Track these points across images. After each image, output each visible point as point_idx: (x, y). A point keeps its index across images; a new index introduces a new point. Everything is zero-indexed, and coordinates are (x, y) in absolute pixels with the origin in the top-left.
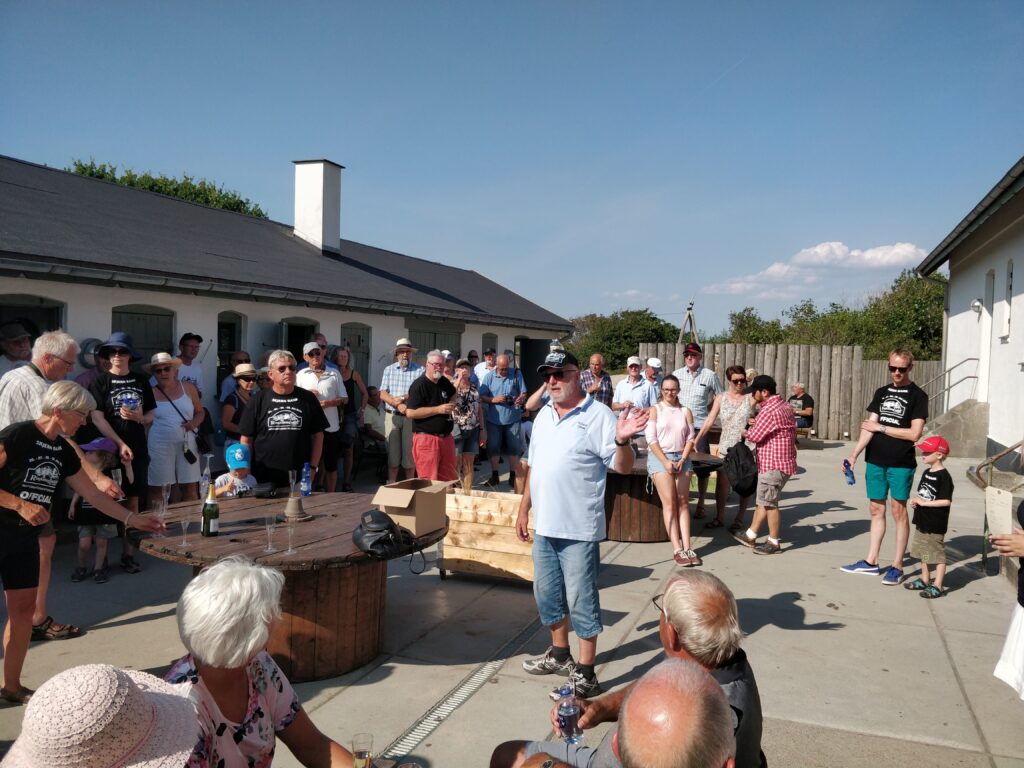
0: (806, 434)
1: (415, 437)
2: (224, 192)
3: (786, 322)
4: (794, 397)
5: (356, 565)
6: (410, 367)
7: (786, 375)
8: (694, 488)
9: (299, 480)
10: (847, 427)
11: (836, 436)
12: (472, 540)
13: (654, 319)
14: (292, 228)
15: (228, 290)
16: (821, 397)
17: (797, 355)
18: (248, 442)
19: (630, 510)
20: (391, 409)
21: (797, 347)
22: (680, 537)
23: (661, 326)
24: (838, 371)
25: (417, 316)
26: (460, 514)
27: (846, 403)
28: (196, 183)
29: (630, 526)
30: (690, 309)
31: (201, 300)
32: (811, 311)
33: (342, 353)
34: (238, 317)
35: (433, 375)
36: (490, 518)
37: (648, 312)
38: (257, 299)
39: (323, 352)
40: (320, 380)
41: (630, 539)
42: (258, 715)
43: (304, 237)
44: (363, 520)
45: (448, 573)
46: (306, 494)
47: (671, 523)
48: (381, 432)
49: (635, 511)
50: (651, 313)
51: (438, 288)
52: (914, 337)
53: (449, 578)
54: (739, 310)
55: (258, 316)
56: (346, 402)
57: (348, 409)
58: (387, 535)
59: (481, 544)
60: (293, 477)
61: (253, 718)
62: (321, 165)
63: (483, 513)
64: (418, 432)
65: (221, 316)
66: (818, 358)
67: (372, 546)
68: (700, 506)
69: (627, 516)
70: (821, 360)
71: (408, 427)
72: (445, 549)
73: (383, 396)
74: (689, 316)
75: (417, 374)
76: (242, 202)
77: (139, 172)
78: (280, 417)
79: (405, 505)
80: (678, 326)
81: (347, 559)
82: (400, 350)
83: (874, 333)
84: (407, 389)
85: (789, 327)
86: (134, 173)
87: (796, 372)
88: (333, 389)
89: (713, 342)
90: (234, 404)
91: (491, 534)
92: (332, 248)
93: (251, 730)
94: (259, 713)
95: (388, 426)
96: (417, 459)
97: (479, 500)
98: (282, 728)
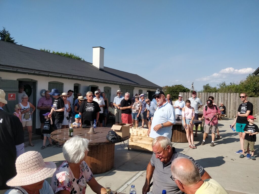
0: (224, 116)
1: (122, 114)
2: (76, 56)
3: (218, 87)
4: (221, 106)
5: (107, 144)
6: (120, 97)
7: (218, 101)
8: (194, 129)
9: (93, 124)
10: (235, 115)
11: (232, 117)
12: (136, 140)
13: (183, 87)
14: (92, 64)
15: (76, 78)
16: (228, 106)
17: (221, 96)
18: (81, 114)
19: (178, 134)
20: (116, 108)
21: (221, 93)
22: (191, 141)
23: (185, 89)
24: (232, 100)
25: (122, 85)
26: (133, 134)
27: (234, 108)
28: (69, 54)
29: (178, 138)
30: (192, 84)
31: (70, 80)
32: (225, 85)
33: (104, 94)
34: (79, 85)
35: (127, 99)
36: (141, 135)
37: (182, 85)
38: (83, 80)
39: (99, 94)
40: (99, 100)
41: (177, 142)
42: (82, 177)
43: (95, 66)
44: (109, 133)
45: (130, 149)
46: (95, 127)
47: (188, 137)
48: (113, 114)
49: (179, 134)
50: (182, 86)
51: (128, 78)
52: (253, 92)
53: (130, 150)
54: (205, 85)
55: (83, 84)
56: (105, 106)
57: (105, 107)
58: (115, 137)
59: (139, 141)
60: (92, 123)
61: (81, 178)
62: (99, 48)
63: (139, 133)
64: (123, 113)
65: (75, 84)
66: (227, 96)
67: (111, 139)
68: (196, 134)
69: (177, 135)
70: (228, 97)
71: (120, 112)
72: (129, 142)
73: (114, 104)
74: (192, 86)
75: (122, 98)
76: (80, 58)
77: (56, 52)
78: (89, 108)
79: (120, 130)
80: (190, 89)
81: (105, 143)
82: (118, 93)
83: (242, 90)
84: (120, 103)
85: (219, 89)
86: (54, 52)
87: (221, 100)
88: (102, 103)
89: (199, 92)
90: (77, 106)
91: (141, 139)
92: (102, 68)
93: (81, 181)
94: (83, 177)
95: (115, 112)
96: (123, 120)
97: (138, 130)
98: (88, 181)
